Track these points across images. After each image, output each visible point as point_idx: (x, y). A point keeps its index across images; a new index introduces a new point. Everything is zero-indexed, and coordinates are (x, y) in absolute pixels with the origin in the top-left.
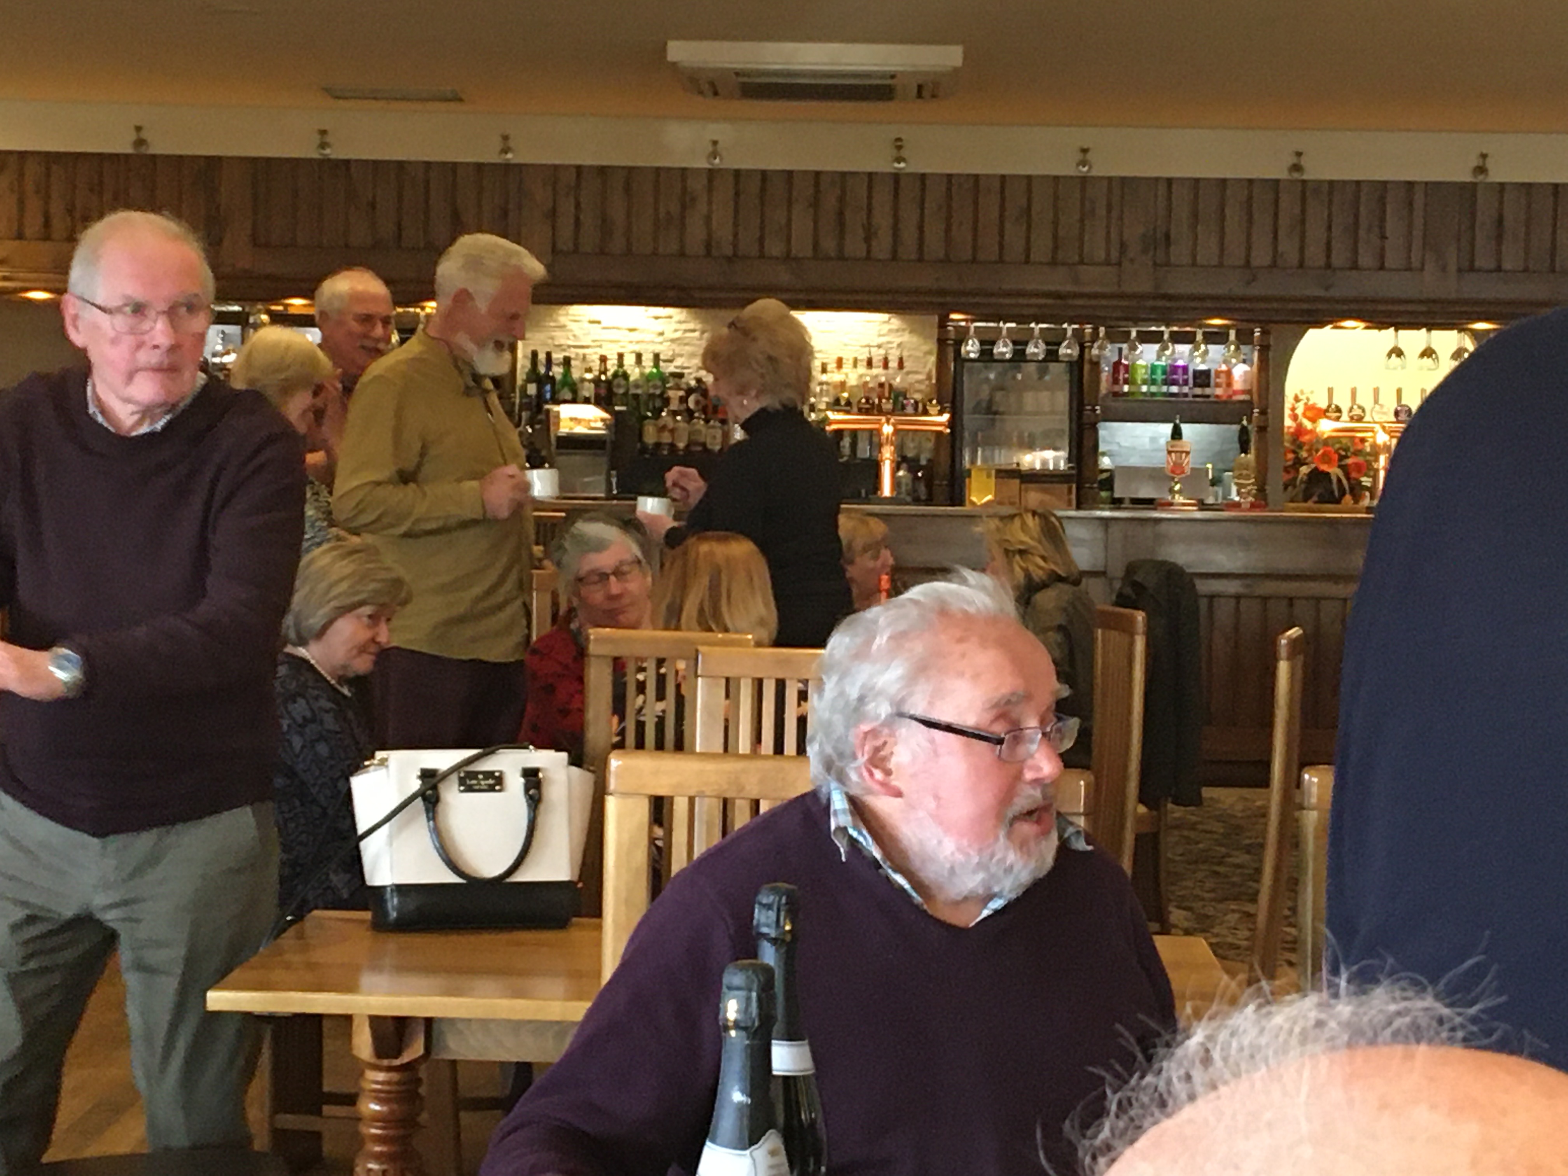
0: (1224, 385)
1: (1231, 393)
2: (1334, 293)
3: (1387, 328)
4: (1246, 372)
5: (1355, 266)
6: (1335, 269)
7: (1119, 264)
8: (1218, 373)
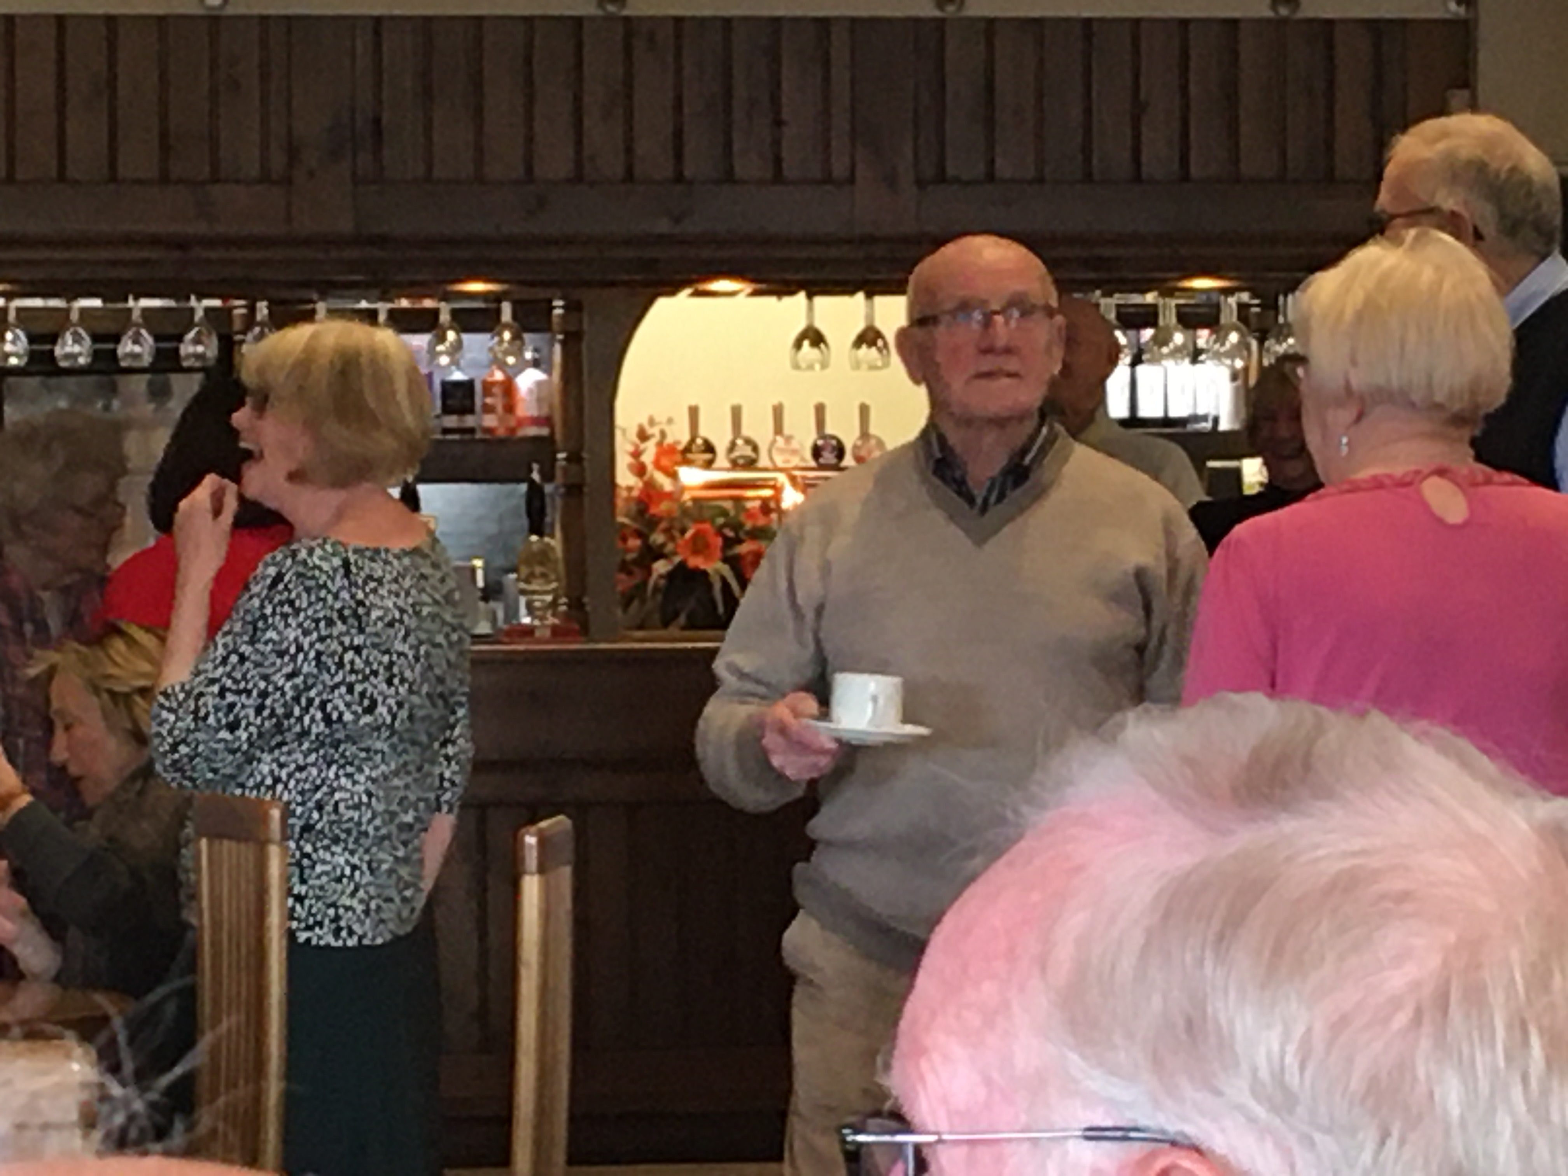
0: (500, 409)
1: (512, 423)
2: (691, 227)
3: (792, 293)
4: (539, 384)
5: (729, 177)
6: (691, 183)
7: (288, 181)
8: (488, 387)
